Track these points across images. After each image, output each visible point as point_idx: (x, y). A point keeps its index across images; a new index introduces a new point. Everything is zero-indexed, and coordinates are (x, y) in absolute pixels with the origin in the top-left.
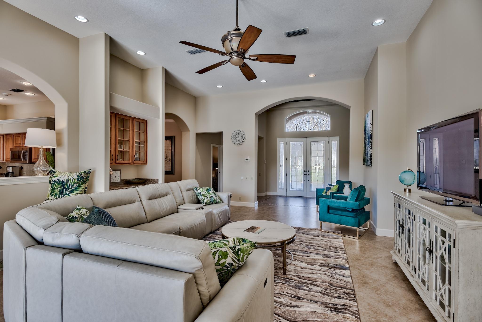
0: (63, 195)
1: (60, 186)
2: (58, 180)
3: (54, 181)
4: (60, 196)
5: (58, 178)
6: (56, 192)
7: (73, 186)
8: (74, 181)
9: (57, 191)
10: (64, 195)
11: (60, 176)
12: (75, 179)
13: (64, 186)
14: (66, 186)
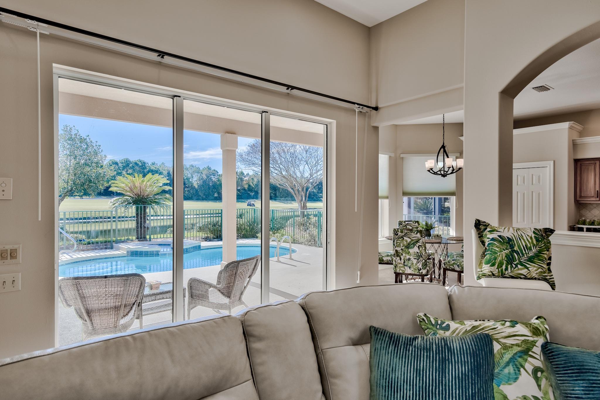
0: (514, 266)
1: (505, 246)
2: (500, 236)
3: (493, 238)
4: (509, 266)
5: (499, 234)
6: (499, 259)
7: (530, 249)
8: (530, 241)
9: (501, 256)
10: (516, 266)
11: (501, 230)
12: (531, 238)
13: (512, 247)
14: (516, 248)
